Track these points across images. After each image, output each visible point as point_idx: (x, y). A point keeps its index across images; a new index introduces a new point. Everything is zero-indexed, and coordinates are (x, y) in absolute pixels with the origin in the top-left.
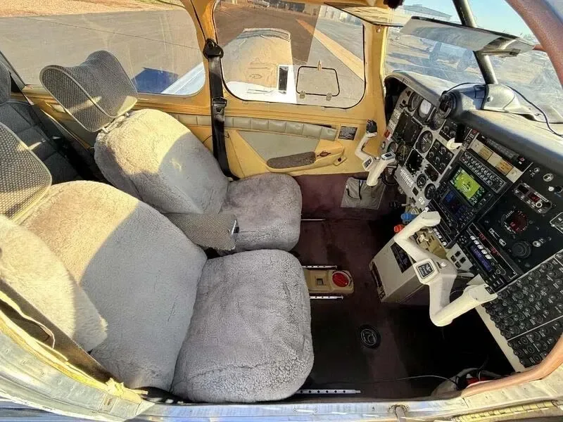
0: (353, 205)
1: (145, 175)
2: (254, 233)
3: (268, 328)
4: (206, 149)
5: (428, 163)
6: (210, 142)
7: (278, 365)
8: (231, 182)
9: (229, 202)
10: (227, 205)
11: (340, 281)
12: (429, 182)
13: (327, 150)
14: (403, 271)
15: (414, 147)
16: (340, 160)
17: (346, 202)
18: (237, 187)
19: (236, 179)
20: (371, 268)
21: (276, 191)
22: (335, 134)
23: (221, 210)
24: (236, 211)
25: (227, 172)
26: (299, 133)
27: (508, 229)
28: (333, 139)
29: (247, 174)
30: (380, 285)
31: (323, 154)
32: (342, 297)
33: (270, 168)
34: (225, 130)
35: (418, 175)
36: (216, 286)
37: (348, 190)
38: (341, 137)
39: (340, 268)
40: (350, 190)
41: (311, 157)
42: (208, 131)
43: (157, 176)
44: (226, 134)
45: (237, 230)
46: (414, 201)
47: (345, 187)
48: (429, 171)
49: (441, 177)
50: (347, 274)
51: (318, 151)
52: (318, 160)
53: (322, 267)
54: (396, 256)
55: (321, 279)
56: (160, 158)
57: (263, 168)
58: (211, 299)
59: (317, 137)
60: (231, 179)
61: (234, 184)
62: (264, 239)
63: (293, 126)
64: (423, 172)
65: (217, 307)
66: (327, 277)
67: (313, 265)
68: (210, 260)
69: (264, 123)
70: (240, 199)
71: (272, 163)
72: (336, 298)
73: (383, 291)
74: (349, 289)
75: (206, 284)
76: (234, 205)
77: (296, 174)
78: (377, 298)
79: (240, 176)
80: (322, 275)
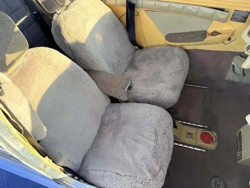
0: (236, 79)
2: (143, 92)
3: (138, 156)
4: (121, 24)
6: (124, 18)
8: (136, 49)
9: (132, 65)
10: (130, 67)
11: (206, 138)
13: (218, 30)
16: (229, 39)
17: (230, 76)
18: (140, 54)
19: (141, 48)
20: (237, 135)
21: (168, 60)
22: (226, 16)
23: (126, 71)
24: (136, 72)
25: (134, 42)
26: (195, 15)
28: (224, 21)
29: (148, 45)
30: (241, 150)
31: (215, 33)
32: (205, 151)
33: (167, 41)
34: (136, 9)
36: (113, 121)
37: (233, 66)
38: (233, 19)
39: (209, 129)
40: (235, 65)
41: (203, 35)
42: (123, 10)
43: (84, 45)
44: (136, 13)
45: (130, 88)
47: (231, 63)
50: (214, 134)
51: (210, 30)
52: (209, 38)
53: (195, 125)
55: (192, 134)
56: (88, 32)
57: (161, 40)
59: (211, 19)
60: (137, 47)
61: (138, 52)
62: (149, 97)
63: (190, 7)
65: (111, 134)
66: (196, 133)
67: (187, 122)
68: (112, 104)
69: (167, 5)
70: (140, 64)
71: (169, 37)
72: (199, 150)
73: (241, 155)
74: (212, 146)
75: (107, 118)
76: (136, 68)
77: (189, 48)
78: (236, 158)
79: (144, 45)
80: (192, 130)
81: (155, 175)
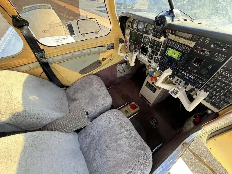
0: (122, 75)
1: (17, 115)
2: (94, 109)
5: (151, 49)
6: (44, 75)
7: (141, 162)
8: (65, 89)
9: (70, 100)
10: (70, 102)
11: (133, 107)
12: (154, 56)
13: (104, 57)
14: (154, 93)
15: (142, 44)
16: (111, 59)
17: (119, 75)
18: (71, 91)
19: (67, 87)
20: (140, 96)
21: (91, 84)
22: (105, 49)
23: (69, 106)
24: (77, 103)
25: (61, 86)
26: (90, 54)
27: (195, 65)
28: (105, 52)
29: (72, 82)
30: (147, 101)
31: (104, 59)
32: (137, 113)
33: (82, 75)
34: (50, 66)
35: (148, 55)
36: (90, 143)
37: (118, 70)
38: (108, 49)
39: (130, 103)
40: (119, 70)
41: (99, 63)
42: (40, 70)
44: (52, 68)
45: (87, 114)
46: (151, 66)
47: (116, 69)
48: (153, 52)
49: (159, 53)
50: (134, 103)
51: (101, 59)
52: (103, 63)
53: (124, 105)
54: (149, 88)
55: (126, 110)
57: (78, 76)
58: (91, 152)
59: (97, 53)
60: (65, 88)
61: (68, 90)
62: (99, 109)
63: (85, 51)
64: (150, 53)
65: (97, 154)
66: (128, 108)
67: (120, 107)
68: (79, 133)
69: (70, 55)
70: (76, 96)
71: (82, 72)
72: (135, 114)
73: (149, 103)
74: (138, 108)
75: (84, 146)
76: (74, 100)
77: (95, 72)
78: (148, 106)
79: (69, 84)
80: (125, 109)
81: (144, 149)
